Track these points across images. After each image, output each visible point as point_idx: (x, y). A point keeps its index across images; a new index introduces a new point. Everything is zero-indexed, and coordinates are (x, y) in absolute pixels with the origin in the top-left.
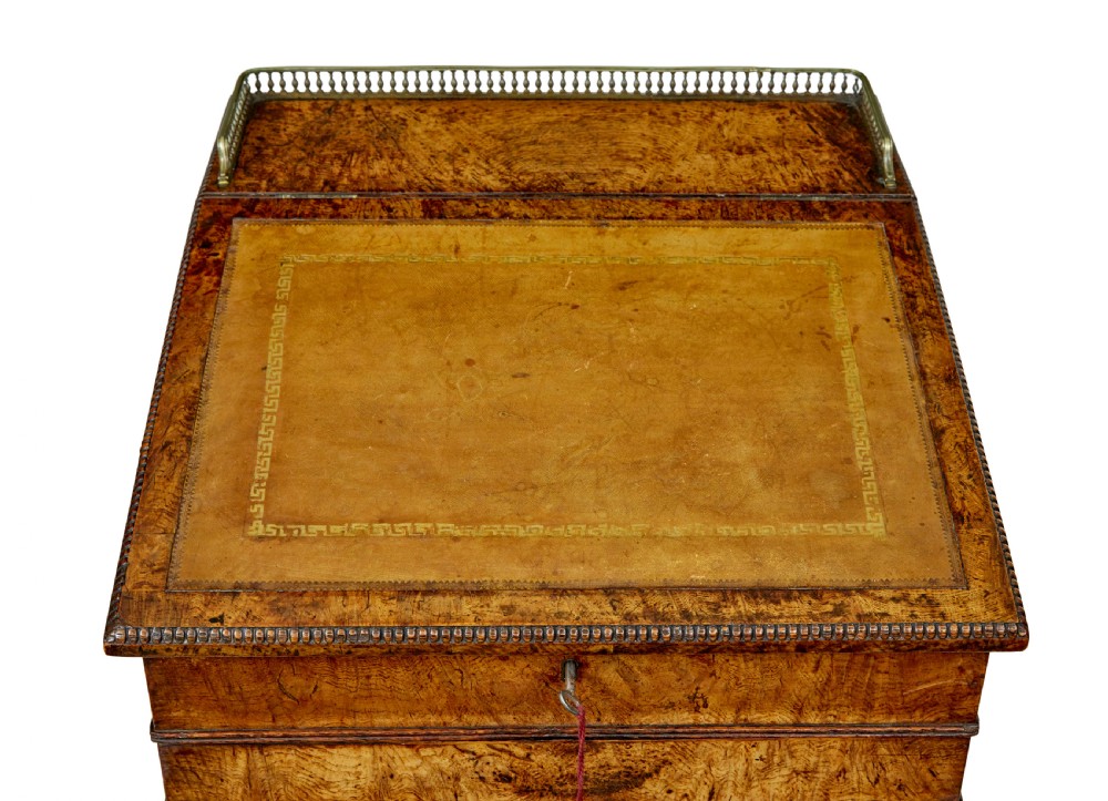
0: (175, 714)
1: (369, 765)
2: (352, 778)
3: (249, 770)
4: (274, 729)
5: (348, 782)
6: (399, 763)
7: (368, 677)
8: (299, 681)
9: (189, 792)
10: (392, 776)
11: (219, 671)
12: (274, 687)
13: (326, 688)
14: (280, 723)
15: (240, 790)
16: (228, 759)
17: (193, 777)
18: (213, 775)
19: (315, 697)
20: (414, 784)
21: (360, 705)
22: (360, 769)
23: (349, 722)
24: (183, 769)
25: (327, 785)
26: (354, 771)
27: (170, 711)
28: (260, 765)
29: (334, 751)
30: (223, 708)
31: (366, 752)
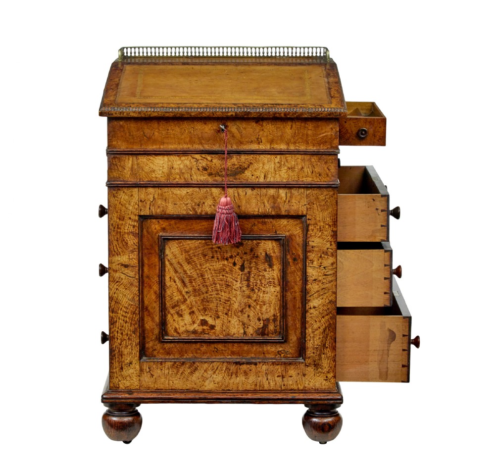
0: (114, 143)
1: (167, 163)
2: (161, 168)
3: (132, 165)
4: (141, 149)
5: (160, 170)
6: (175, 162)
7: (168, 130)
8: (149, 131)
9: (114, 174)
10: (173, 168)
11: (128, 127)
12: (142, 133)
13: (156, 134)
14: (142, 147)
15: (129, 173)
16: (127, 160)
17: (116, 168)
18: (122, 167)
19: (153, 137)
20: (179, 171)
21: (165, 141)
22: (164, 164)
23: (162, 147)
24: (113, 164)
25: (154, 171)
26: (162, 166)
27: (112, 142)
28: (135, 163)
29: (157, 157)
30: (128, 141)
31: (166, 158)
